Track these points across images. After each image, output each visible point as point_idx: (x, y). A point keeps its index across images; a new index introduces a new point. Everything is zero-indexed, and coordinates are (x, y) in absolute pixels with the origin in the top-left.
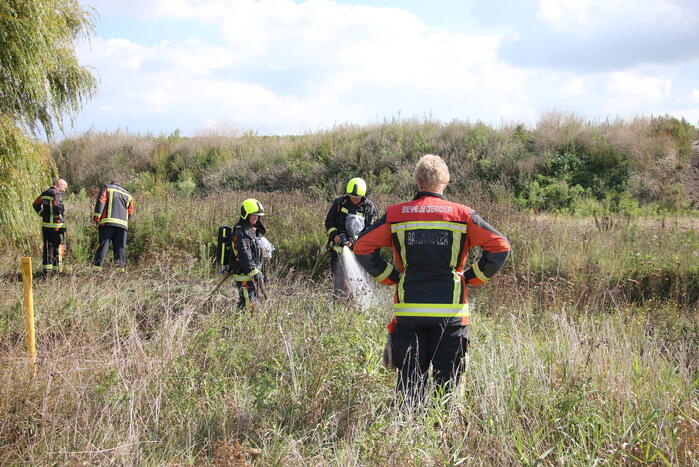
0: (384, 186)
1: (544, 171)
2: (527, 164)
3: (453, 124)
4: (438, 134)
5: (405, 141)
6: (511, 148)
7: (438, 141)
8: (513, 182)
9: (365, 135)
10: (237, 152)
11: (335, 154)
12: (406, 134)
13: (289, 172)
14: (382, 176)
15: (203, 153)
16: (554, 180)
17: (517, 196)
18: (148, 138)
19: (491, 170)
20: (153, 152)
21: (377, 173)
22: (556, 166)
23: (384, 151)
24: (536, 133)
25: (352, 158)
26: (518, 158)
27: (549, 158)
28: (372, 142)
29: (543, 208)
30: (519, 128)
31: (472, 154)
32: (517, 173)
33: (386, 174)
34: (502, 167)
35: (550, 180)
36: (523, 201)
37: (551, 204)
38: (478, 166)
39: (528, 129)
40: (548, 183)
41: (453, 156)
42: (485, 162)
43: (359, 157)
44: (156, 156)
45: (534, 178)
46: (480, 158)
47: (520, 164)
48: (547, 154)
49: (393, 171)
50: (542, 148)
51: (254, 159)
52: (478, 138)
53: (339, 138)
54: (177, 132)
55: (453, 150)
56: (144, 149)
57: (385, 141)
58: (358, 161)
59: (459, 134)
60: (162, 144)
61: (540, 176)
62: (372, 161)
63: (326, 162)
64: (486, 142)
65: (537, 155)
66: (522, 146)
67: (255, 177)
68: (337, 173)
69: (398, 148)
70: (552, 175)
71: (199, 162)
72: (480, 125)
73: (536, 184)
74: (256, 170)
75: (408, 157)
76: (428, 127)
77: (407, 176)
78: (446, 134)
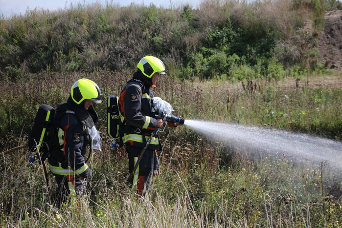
0: (73, 64)
1: (206, 44)
2: (193, 39)
3: (130, 7)
4: (118, 17)
5: (90, 24)
6: (177, 26)
7: (118, 22)
8: (181, 54)
9: (55, 19)
11: (28, 37)
12: (90, 17)
14: (71, 55)
16: (215, 51)
17: (185, 66)
19: (163, 46)
21: (66, 53)
22: (216, 40)
23: (71, 33)
24: (197, 11)
25: (44, 40)
26: (185, 34)
27: (210, 33)
28: (61, 26)
29: (207, 75)
30: (186, 8)
31: (147, 32)
32: (185, 46)
33: (74, 53)
34: (170, 45)
35: (212, 51)
36: (190, 70)
37: (213, 72)
38: (153, 42)
39: (194, 8)
40: (210, 54)
41: (131, 35)
42: (158, 39)
43: (49, 38)
45: (199, 50)
46: (153, 36)
47: (187, 39)
48: (209, 29)
49: (81, 50)
50: (205, 25)
52: (151, 18)
53: (31, 22)
55: (130, 30)
57: (72, 24)
58: (49, 43)
59: (136, 16)
61: (204, 49)
63: (21, 44)
64: (158, 22)
65: (201, 31)
66: (186, 23)
68: (31, 54)
69: (84, 31)
70: (214, 47)
72: (153, 7)
73: (201, 55)
75: (93, 38)
76: (110, 11)
77: (92, 53)
78: (125, 15)
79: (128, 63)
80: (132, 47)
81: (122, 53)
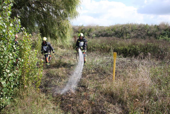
0: (128, 37)
1: (162, 34)
4: (138, 26)
5: (131, 27)
7: (138, 28)
8: (155, 37)
9: (123, 26)
10: (96, 29)
11: (116, 30)
13: (107, 33)
14: (127, 35)
15: (88, 29)
16: (164, 36)
18: (77, 26)
19: (150, 34)
21: (126, 34)
22: (164, 34)
23: (127, 30)
25: (120, 31)
27: (163, 32)
28: (124, 28)
30: (155, 25)
31: (146, 30)
32: (156, 35)
34: (152, 34)
35: (163, 36)
38: (147, 33)
41: (142, 31)
42: (149, 32)
43: (122, 30)
44: (79, 30)
45: (159, 36)
47: (157, 33)
49: (129, 33)
51: (99, 30)
52: (147, 27)
53: (117, 27)
56: (77, 28)
57: (127, 27)
58: (121, 31)
59: (143, 26)
60: (80, 27)
61: (161, 36)
62: (125, 31)
63: (115, 31)
64: (149, 28)
65: (160, 31)
67: (100, 34)
68: (117, 34)
69: (130, 29)
70: (163, 35)
71: (88, 31)
75: (132, 31)
77: (132, 34)
78: (140, 26)
79: (141, 37)
80: (142, 34)
81: (140, 35)
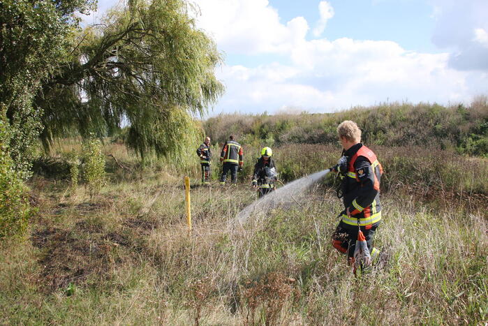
0: (379, 141)
1: (476, 131)
2: (466, 126)
3: (419, 105)
4: (411, 111)
5: (391, 115)
6: (454, 118)
7: (410, 115)
8: (456, 138)
9: (369, 112)
10: (297, 122)
12: (392, 111)
13: (325, 134)
14: (378, 135)
15: (279, 123)
16: (482, 136)
17: (458, 146)
18: (251, 116)
19: (442, 131)
20: (253, 123)
21: (375, 134)
22: (483, 129)
23: (379, 121)
24: (470, 109)
26: (459, 124)
27: (478, 124)
28: (373, 117)
29: (476, 153)
30: (460, 106)
31: (431, 122)
32: (459, 132)
33: (380, 134)
34: (449, 130)
35: (479, 136)
36: (462, 149)
37: (480, 151)
38: (435, 129)
39: (466, 107)
40: (478, 139)
41: (419, 123)
42: (439, 127)
43: (364, 125)
44: (254, 126)
45: (469, 136)
46: (435, 124)
47: (460, 128)
48: (478, 121)
49: (384, 132)
50: (475, 118)
51: (306, 127)
52: (435, 112)
54: (265, 113)
55: (419, 120)
56: (248, 121)
57: (380, 115)
58: (364, 127)
59: (423, 111)
60: (258, 119)
61: (473, 134)
62: (372, 127)
64: (440, 115)
65: (471, 122)
66: (461, 116)
67: (306, 136)
69: (387, 119)
70: (481, 134)
71: (277, 128)
72: (436, 105)
73: (470, 139)
74: (307, 133)
75: (393, 124)
76: (405, 107)
77: (392, 134)
78: (415, 111)
79: (416, 142)
80: (420, 131)
81: (413, 135)
